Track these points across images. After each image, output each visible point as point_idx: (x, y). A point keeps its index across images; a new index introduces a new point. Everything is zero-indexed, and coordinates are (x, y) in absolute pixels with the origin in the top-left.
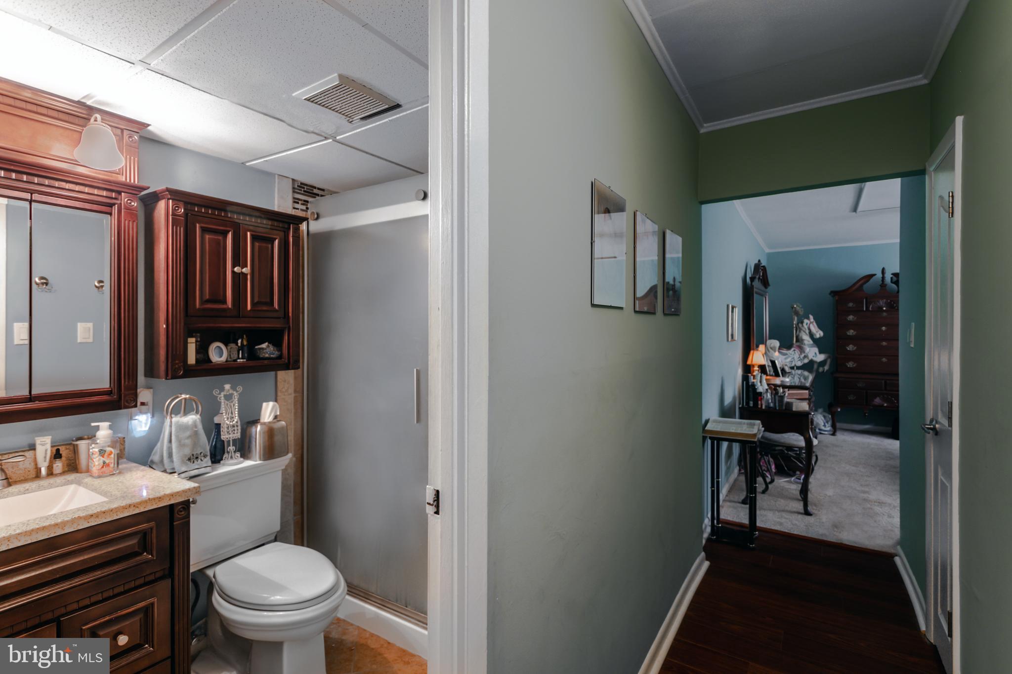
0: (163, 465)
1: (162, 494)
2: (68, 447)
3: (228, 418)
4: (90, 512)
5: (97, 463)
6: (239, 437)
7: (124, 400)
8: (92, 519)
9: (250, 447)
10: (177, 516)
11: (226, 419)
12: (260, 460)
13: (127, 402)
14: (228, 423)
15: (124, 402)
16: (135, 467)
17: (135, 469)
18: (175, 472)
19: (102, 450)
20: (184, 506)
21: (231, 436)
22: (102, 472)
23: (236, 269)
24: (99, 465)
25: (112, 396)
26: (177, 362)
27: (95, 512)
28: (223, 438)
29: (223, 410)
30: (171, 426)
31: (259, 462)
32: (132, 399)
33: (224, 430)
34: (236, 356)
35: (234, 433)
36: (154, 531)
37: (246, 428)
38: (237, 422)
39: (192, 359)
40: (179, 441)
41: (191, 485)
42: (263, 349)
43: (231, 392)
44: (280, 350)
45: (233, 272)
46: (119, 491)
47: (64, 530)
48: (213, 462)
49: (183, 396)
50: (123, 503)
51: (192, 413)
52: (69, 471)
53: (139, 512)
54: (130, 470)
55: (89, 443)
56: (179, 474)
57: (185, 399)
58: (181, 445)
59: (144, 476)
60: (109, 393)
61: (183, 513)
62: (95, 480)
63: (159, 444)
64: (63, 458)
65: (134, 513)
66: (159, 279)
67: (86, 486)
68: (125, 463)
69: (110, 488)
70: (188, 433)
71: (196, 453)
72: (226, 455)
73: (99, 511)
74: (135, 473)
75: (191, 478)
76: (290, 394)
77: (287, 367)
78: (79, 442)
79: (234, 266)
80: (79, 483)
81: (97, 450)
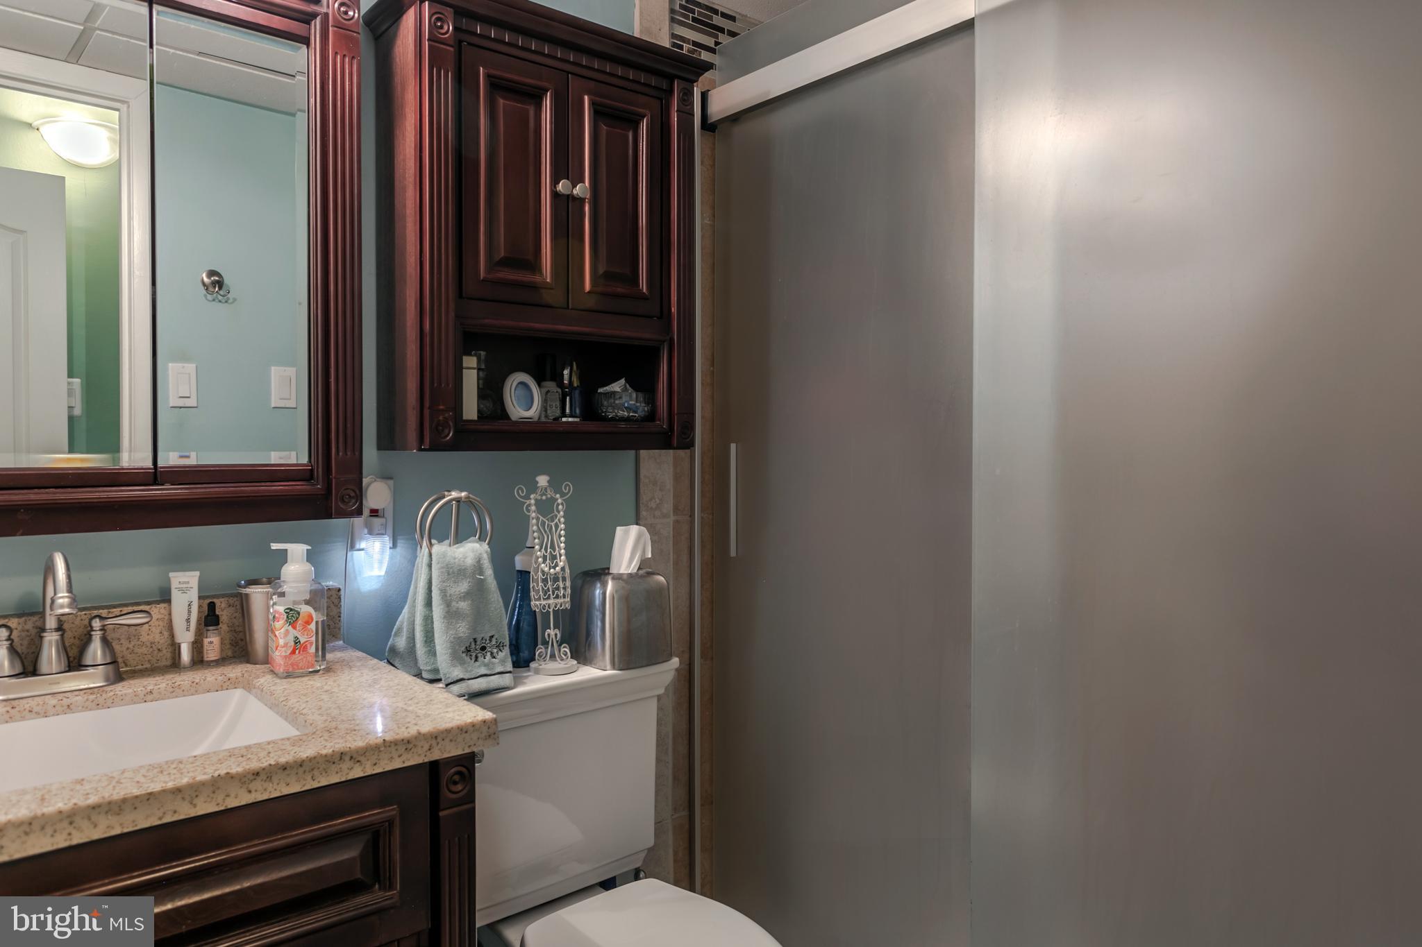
0: (416, 660)
1: (413, 731)
2: (231, 601)
3: (545, 558)
4: (254, 765)
5: (281, 642)
6: (568, 606)
7: (336, 495)
8: (257, 785)
9: (589, 634)
10: (446, 794)
11: (540, 560)
12: (614, 668)
13: (343, 501)
14: (546, 569)
15: (336, 503)
16: (359, 659)
17: (359, 664)
18: (439, 680)
19: (291, 610)
20: (463, 769)
21: (551, 601)
22: (292, 665)
23: (562, 186)
24: (286, 645)
25: (313, 485)
26: (441, 407)
27: (265, 764)
28: (535, 604)
29: (534, 539)
30: (430, 566)
31: (610, 672)
32: (352, 494)
33: (536, 586)
34: (558, 413)
35: (557, 597)
36: (397, 832)
37: (582, 586)
38: (563, 569)
39: (470, 409)
40: (447, 602)
41: (475, 713)
42: (614, 393)
43: (550, 493)
44: (651, 400)
45: (556, 195)
46: (321, 715)
47: (195, 806)
48: (516, 665)
49: (454, 494)
50: (327, 747)
51: (472, 538)
52: (234, 657)
53: (362, 775)
54: (347, 664)
55: (268, 593)
56: (447, 685)
57: (458, 500)
58: (451, 615)
59: (375, 682)
60: (304, 475)
61: (459, 787)
62: (278, 681)
63: (406, 610)
64: (223, 627)
65: (350, 777)
66: (405, 206)
67: (262, 695)
68: (341, 649)
69: (304, 705)
70: (464, 586)
71: (482, 635)
72: (540, 650)
73: (273, 763)
74: (358, 673)
75: (474, 696)
76: (665, 516)
77: (664, 441)
78: (248, 590)
79: (555, 182)
80: (248, 687)
81: (281, 609)
